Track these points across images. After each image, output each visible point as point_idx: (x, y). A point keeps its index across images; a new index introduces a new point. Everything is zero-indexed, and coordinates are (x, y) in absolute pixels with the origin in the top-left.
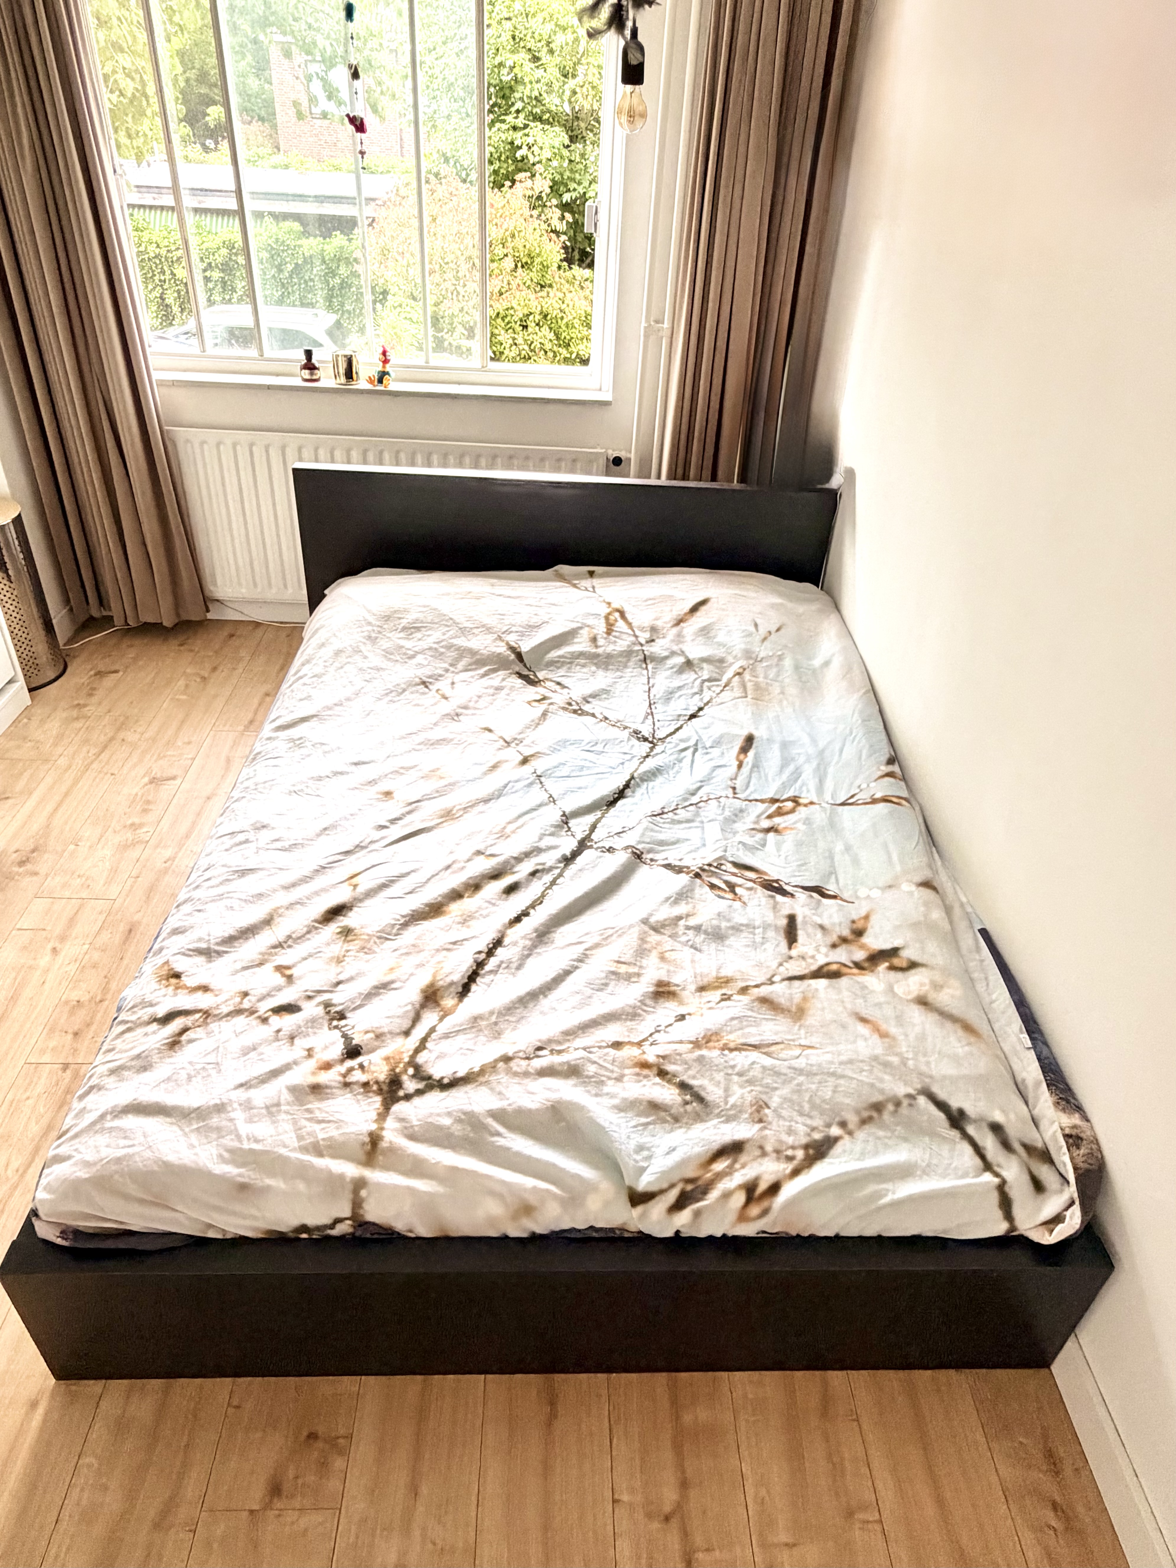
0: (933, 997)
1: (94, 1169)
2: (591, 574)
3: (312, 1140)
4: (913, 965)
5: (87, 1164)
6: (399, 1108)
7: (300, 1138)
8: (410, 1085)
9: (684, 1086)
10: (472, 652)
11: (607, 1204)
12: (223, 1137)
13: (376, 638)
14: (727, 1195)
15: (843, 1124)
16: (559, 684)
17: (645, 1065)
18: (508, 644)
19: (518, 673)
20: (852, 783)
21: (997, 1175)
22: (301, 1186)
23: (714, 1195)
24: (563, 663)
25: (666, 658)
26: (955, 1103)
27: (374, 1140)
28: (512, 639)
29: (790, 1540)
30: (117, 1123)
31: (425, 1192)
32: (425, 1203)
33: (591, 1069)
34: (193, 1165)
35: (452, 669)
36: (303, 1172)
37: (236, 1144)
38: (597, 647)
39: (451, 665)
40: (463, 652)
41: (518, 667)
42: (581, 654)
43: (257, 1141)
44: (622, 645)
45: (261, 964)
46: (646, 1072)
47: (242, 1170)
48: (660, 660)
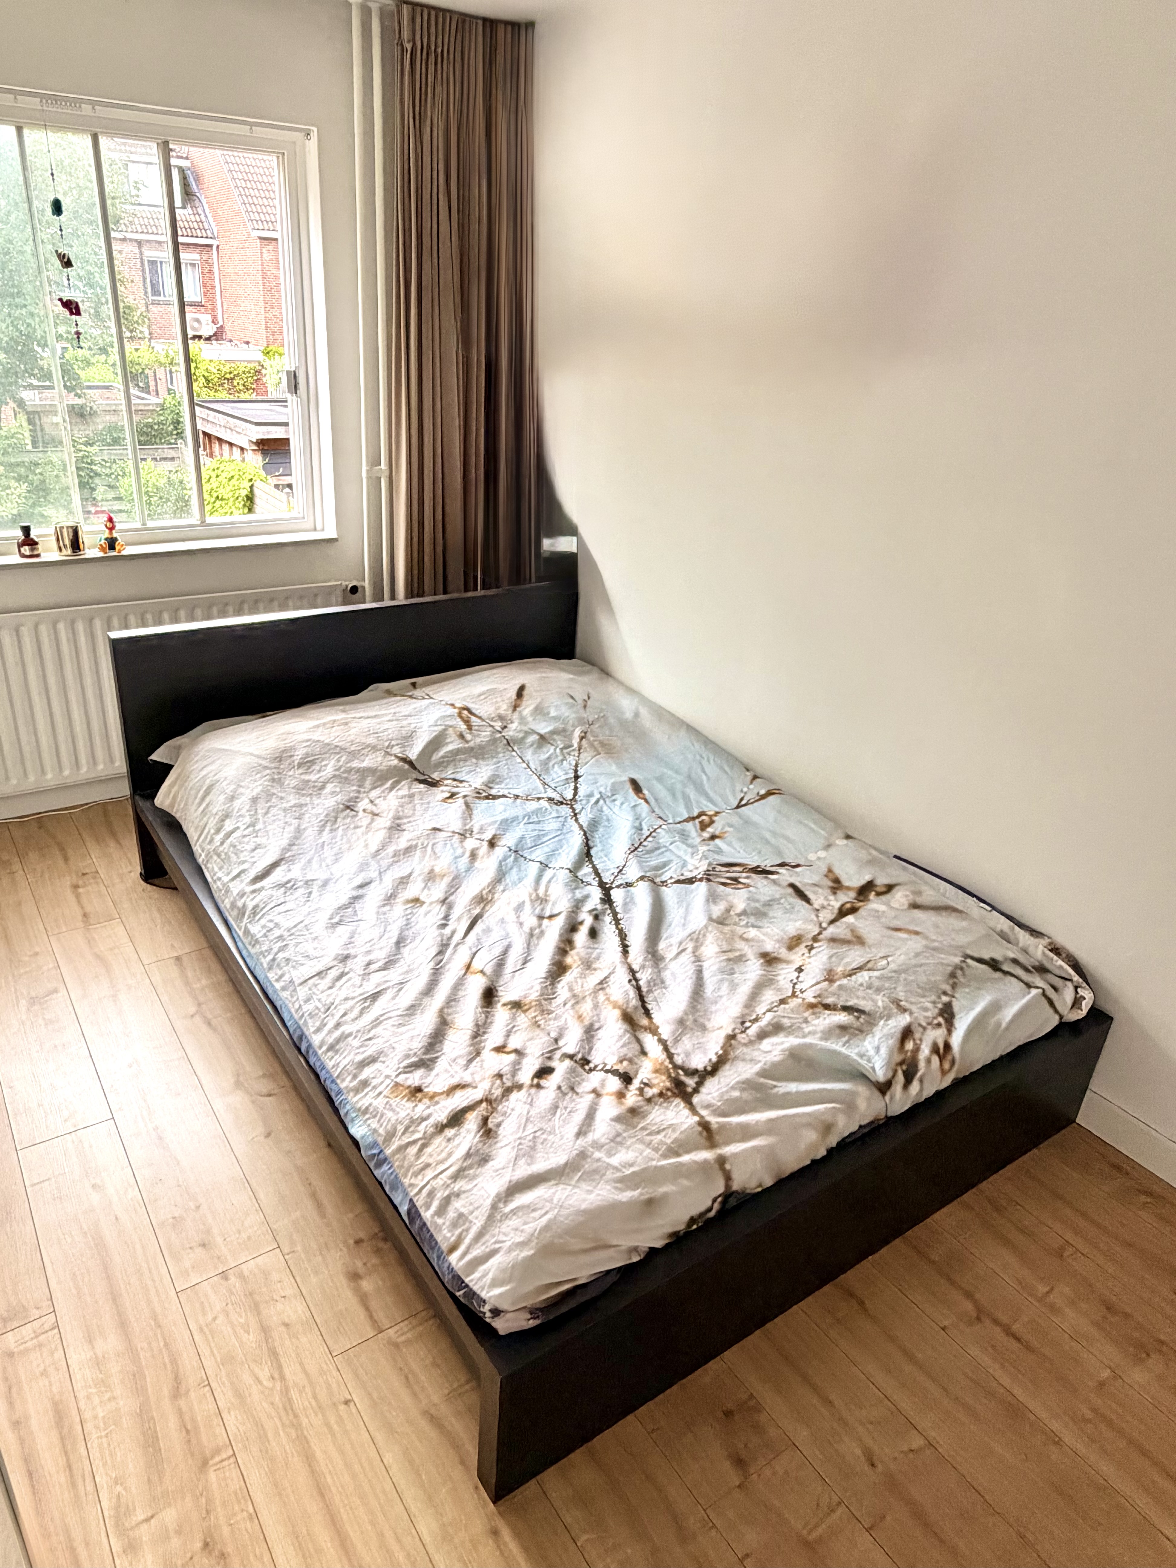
0: (919, 900)
1: (533, 1244)
2: (414, 685)
3: (665, 1147)
4: (890, 888)
5: (522, 1245)
6: (696, 1100)
7: (656, 1150)
8: (691, 1082)
9: (845, 1009)
10: (372, 771)
11: (869, 1100)
12: (604, 1175)
13: (280, 779)
14: (928, 1061)
15: (945, 993)
16: (455, 780)
17: (812, 1006)
18: (397, 757)
19: (416, 780)
20: (734, 791)
21: (1038, 987)
22: (685, 1182)
23: (922, 1065)
24: (449, 763)
25: (523, 738)
26: (986, 956)
27: (705, 1126)
28: (396, 750)
29: (1047, 1289)
30: (512, 1206)
31: (765, 1146)
32: (769, 1153)
33: (786, 1022)
34: (605, 1203)
35: (362, 790)
36: (679, 1172)
37: (619, 1174)
38: (467, 742)
39: (360, 786)
40: (364, 773)
41: (415, 775)
42: (458, 752)
43: (631, 1165)
44: (485, 736)
45: (478, 1054)
46: (817, 1010)
47: (639, 1190)
48: (521, 741)
